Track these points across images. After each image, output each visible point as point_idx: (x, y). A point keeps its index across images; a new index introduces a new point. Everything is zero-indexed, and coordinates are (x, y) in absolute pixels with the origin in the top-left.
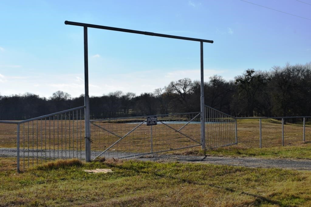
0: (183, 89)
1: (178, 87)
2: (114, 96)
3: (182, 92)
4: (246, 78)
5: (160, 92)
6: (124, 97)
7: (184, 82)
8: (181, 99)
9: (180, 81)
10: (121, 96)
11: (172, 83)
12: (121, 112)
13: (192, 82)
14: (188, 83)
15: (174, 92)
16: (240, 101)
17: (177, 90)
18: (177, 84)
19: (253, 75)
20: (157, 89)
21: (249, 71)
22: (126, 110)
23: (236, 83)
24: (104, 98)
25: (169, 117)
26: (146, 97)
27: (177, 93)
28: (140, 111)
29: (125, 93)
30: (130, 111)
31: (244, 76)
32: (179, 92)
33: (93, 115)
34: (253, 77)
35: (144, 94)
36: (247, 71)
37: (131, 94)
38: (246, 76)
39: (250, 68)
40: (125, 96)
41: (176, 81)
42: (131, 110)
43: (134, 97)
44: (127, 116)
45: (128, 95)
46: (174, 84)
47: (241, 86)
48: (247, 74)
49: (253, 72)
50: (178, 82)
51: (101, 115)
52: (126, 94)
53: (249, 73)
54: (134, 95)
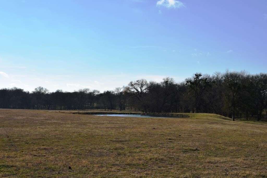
0: (140, 88)
1: (136, 86)
2: (83, 92)
3: (140, 90)
4: (194, 80)
5: (119, 90)
6: (90, 93)
7: (141, 82)
8: (138, 96)
9: (138, 81)
10: (88, 92)
11: (131, 83)
12: (88, 105)
13: (148, 82)
14: (145, 83)
15: (132, 90)
16: (189, 99)
17: (135, 89)
18: (135, 84)
19: (200, 78)
20: (117, 88)
21: (197, 75)
22: (92, 103)
23: (186, 84)
24: (75, 93)
25: (126, 110)
26: (108, 94)
27: (135, 91)
28: (103, 105)
29: (91, 90)
30: (95, 105)
31: (193, 78)
32: (137, 90)
33: (66, 107)
34: (201, 80)
35: (106, 91)
36: (195, 74)
37: (96, 91)
38: (195, 78)
39: (198, 73)
40: (92, 93)
41: (134, 81)
42: (96, 103)
43: (99, 93)
44: (92, 108)
45: (94, 91)
46: (132, 84)
47: (191, 86)
48: (195, 77)
49: (200, 75)
50: (136, 82)
51: (72, 107)
52: (92, 91)
53: (198, 76)
54: (98, 92)
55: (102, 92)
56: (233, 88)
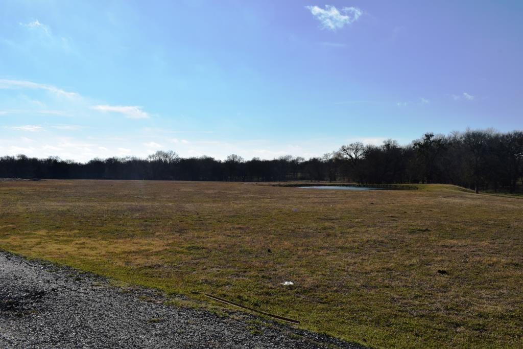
0: (355, 154)
1: (349, 151)
2: (284, 160)
3: (354, 156)
4: (424, 142)
5: (329, 156)
6: (293, 161)
7: (355, 146)
8: (352, 164)
9: (351, 145)
10: (290, 160)
11: (343, 147)
12: (291, 176)
13: (365, 146)
14: (360, 148)
15: (345, 156)
16: (417, 166)
17: (348, 154)
18: (348, 148)
19: (432, 139)
20: (326, 153)
22: (295, 173)
23: (414, 147)
24: (275, 162)
25: (337, 181)
26: (314, 162)
27: (349, 157)
28: (308, 175)
29: (294, 157)
30: (299, 175)
31: (422, 140)
32: (350, 156)
33: (264, 178)
34: (433, 141)
35: (312, 158)
36: (426, 135)
37: (300, 158)
38: (425, 140)
39: (429, 132)
41: (347, 145)
42: (300, 173)
44: (296, 179)
45: (298, 159)
46: (345, 148)
47: (419, 150)
48: (426, 138)
49: (432, 136)
50: (349, 147)
51: (272, 178)
52: (295, 159)
53: (428, 136)
54: (303, 159)
55: (307, 159)
56: (475, 150)
